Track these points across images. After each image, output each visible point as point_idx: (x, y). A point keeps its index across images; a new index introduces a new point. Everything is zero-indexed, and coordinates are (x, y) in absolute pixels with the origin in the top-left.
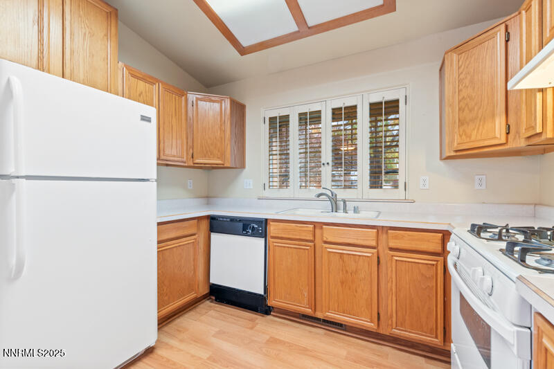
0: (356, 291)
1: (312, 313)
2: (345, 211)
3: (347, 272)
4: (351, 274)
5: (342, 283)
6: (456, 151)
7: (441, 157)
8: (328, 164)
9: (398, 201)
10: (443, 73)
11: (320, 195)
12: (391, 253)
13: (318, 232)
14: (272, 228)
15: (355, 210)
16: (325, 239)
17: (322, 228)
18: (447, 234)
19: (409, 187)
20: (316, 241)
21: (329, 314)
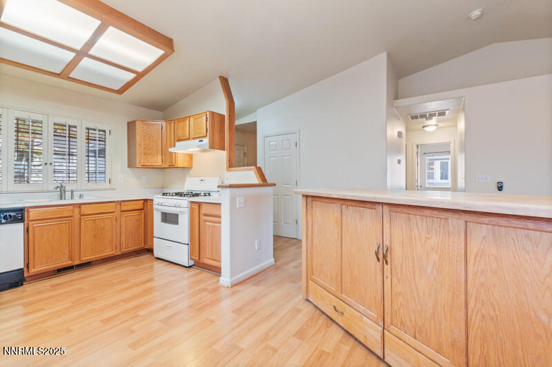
0: (104, 238)
1: (72, 263)
2: (72, 197)
3: (98, 229)
4: (101, 229)
5: (95, 236)
7: (129, 167)
8: (51, 164)
9: (105, 189)
10: (131, 126)
11: (58, 187)
12: (123, 213)
13: (77, 210)
14: (31, 214)
15: (81, 196)
16: (82, 213)
17: (80, 207)
18: (146, 201)
19: (112, 181)
20: (75, 216)
21: (85, 259)
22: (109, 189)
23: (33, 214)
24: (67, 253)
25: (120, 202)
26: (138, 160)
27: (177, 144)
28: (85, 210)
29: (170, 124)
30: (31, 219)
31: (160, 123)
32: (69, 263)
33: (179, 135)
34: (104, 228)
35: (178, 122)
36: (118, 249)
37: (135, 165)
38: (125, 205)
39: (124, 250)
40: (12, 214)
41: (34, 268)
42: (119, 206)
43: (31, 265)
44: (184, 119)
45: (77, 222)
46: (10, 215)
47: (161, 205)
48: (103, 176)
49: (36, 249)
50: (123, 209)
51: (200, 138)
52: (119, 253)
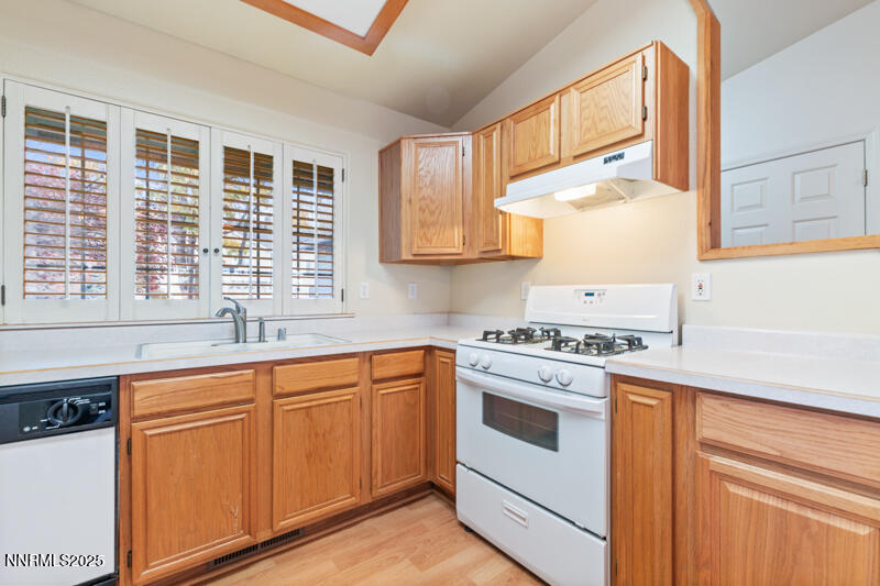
0: (331, 461)
1: (252, 540)
2: (261, 338)
3: (317, 435)
4: (324, 435)
5: (309, 456)
6: (415, 255)
7: (382, 260)
8: (217, 251)
9: (334, 316)
10: (389, 158)
11: (225, 311)
12: (376, 386)
13: (263, 380)
14: (137, 397)
15: (281, 335)
16: (278, 390)
17: (271, 371)
18: (429, 350)
19: (348, 296)
20: (258, 399)
21: (285, 524)
22: (344, 315)
23: (143, 398)
24: (237, 511)
25: (369, 357)
26: (404, 241)
27: (511, 187)
28: (286, 380)
29: (489, 137)
30: (137, 412)
31: (460, 139)
32: (244, 540)
33: (520, 161)
34: (332, 428)
35: (517, 122)
36: (366, 490)
37: (400, 254)
38: (382, 364)
39: (381, 491)
40: (79, 401)
41: (147, 567)
42: (367, 365)
43: (138, 559)
44: (541, 106)
45: (264, 416)
46: (71, 406)
47: (485, 370)
48: (327, 282)
49: (153, 503)
50: (378, 374)
51: (611, 149)
52: (367, 500)
